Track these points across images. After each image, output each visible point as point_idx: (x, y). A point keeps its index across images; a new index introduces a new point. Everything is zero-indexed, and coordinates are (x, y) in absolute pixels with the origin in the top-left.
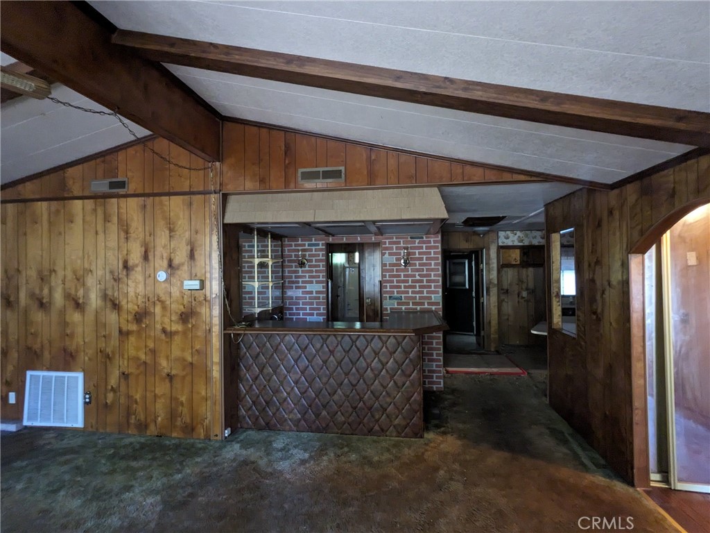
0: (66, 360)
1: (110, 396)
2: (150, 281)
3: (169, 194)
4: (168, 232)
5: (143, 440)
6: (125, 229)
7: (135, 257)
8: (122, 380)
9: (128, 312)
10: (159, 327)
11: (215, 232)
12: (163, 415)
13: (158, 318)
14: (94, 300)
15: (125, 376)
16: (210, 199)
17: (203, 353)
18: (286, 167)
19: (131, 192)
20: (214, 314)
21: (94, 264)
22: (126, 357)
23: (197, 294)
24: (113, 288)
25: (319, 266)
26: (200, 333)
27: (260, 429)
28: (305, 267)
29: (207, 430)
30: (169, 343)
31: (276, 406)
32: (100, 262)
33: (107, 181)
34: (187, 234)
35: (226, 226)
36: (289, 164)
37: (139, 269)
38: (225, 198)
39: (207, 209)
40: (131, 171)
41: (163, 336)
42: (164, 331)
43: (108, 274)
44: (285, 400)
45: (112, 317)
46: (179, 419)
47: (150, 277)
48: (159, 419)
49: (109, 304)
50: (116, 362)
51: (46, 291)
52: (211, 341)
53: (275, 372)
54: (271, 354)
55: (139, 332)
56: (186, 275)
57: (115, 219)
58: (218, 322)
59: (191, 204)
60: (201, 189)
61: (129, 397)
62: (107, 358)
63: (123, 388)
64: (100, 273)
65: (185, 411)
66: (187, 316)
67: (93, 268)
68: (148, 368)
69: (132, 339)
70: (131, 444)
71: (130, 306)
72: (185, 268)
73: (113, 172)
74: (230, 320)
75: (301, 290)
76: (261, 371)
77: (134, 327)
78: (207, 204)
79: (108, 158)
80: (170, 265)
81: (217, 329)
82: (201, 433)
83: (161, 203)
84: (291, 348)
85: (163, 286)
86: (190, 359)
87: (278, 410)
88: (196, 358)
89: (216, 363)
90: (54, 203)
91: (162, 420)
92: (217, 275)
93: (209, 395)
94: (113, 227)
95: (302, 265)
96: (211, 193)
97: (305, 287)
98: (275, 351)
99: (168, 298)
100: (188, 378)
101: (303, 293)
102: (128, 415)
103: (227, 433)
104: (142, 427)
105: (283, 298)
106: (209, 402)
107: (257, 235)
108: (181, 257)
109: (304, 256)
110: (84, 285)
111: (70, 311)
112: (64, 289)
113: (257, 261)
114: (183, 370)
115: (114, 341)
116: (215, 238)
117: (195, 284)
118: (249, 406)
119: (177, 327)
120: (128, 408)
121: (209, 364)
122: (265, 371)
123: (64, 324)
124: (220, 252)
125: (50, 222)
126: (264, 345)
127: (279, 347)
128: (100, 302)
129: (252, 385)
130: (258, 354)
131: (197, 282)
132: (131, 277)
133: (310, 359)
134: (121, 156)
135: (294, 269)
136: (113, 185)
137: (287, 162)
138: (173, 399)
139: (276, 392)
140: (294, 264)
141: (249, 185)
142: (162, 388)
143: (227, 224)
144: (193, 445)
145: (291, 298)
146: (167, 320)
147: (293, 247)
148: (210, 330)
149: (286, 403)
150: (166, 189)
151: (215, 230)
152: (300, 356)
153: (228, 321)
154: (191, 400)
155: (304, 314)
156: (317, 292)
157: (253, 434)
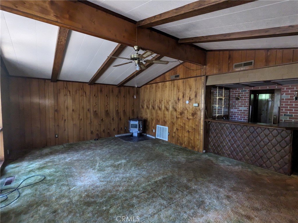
0: (164, 123)
1: (174, 134)
2: (184, 103)
3: (190, 78)
4: (189, 89)
5: (181, 147)
6: (178, 89)
7: (181, 97)
8: (177, 131)
9: (178, 112)
10: (186, 117)
11: (203, 89)
12: (186, 142)
13: (186, 114)
14: (171, 109)
15: (177, 129)
16: (202, 78)
17: (198, 126)
18: (229, 64)
19: (180, 78)
20: (202, 114)
21: (171, 99)
22: (178, 124)
23: (197, 108)
24: (175, 105)
25: (246, 100)
26: (197, 120)
27: (215, 153)
28: (239, 100)
29: (198, 149)
30: (189, 122)
31: (221, 147)
32: (172, 98)
33: (174, 76)
34: (195, 90)
35: (206, 86)
36: (230, 63)
37: (181, 100)
38: (207, 77)
39: (201, 81)
40: (180, 72)
41: (187, 120)
42: (187, 118)
43: (174, 101)
44: (225, 146)
45: (175, 113)
46: (191, 144)
47: (184, 102)
48: (185, 143)
49: (174, 110)
50: (175, 125)
51: (161, 106)
52: (200, 122)
53: (221, 136)
54: (220, 130)
55: (181, 118)
56: (194, 102)
57: (176, 86)
58: (203, 117)
59: (196, 80)
60: (199, 75)
61: (178, 135)
62: (173, 124)
63: (177, 133)
64: (172, 101)
65: (193, 142)
66: (194, 114)
67: (171, 100)
68: (183, 128)
69: (179, 119)
70: (179, 147)
71: (179, 110)
72: (194, 100)
73: (176, 73)
74: (207, 117)
75: (237, 109)
76: (217, 135)
77: (180, 116)
78: (201, 80)
79: (175, 69)
80: (190, 99)
81: (202, 119)
82: (196, 149)
83: (188, 81)
84: (228, 129)
85: (188, 105)
86: (194, 127)
87: (222, 149)
88: (196, 127)
89: (202, 129)
90: (163, 83)
91: (186, 143)
92: (203, 102)
93: (199, 139)
94: (176, 88)
95: (238, 99)
96: (202, 76)
97: (239, 108)
98: (222, 129)
99: (189, 109)
100: (194, 133)
101: (238, 110)
102: (178, 140)
103: (204, 151)
104: (181, 144)
105: (229, 112)
106: (199, 141)
107: (218, 88)
108: (193, 96)
109: (239, 96)
110: (169, 104)
111: (165, 111)
112: (164, 105)
113: (218, 98)
114: (192, 130)
115: (175, 120)
116: (203, 90)
117: (196, 105)
118: (212, 146)
119: (191, 117)
120: (178, 138)
121: (200, 129)
122: (218, 135)
123: (164, 114)
124: (204, 95)
125: (162, 88)
126: (218, 126)
127: (224, 128)
128: (172, 109)
129: (213, 139)
130: (216, 129)
131: (197, 104)
132: (179, 102)
133: (235, 133)
134: (178, 68)
135: (234, 101)
136: (176, 77)
137: (229, 62)
138: (189, 138)
139: (222, 143)
140: (234, 99)
141: (215, 72)
142: (186, 134)
143: (207, 86)
144: (194, 152)
145: (232, 112)
146: (188, 115)
147: (234, 92)
148: (200, 119)
149: (225, 147)
150: (189, 76)
151: (203, 88)
152: (231, 132)
153: (206, 117)
154: (194, 139)
155: (237, 119)
156: (244, 111)
157: (212, 154)
